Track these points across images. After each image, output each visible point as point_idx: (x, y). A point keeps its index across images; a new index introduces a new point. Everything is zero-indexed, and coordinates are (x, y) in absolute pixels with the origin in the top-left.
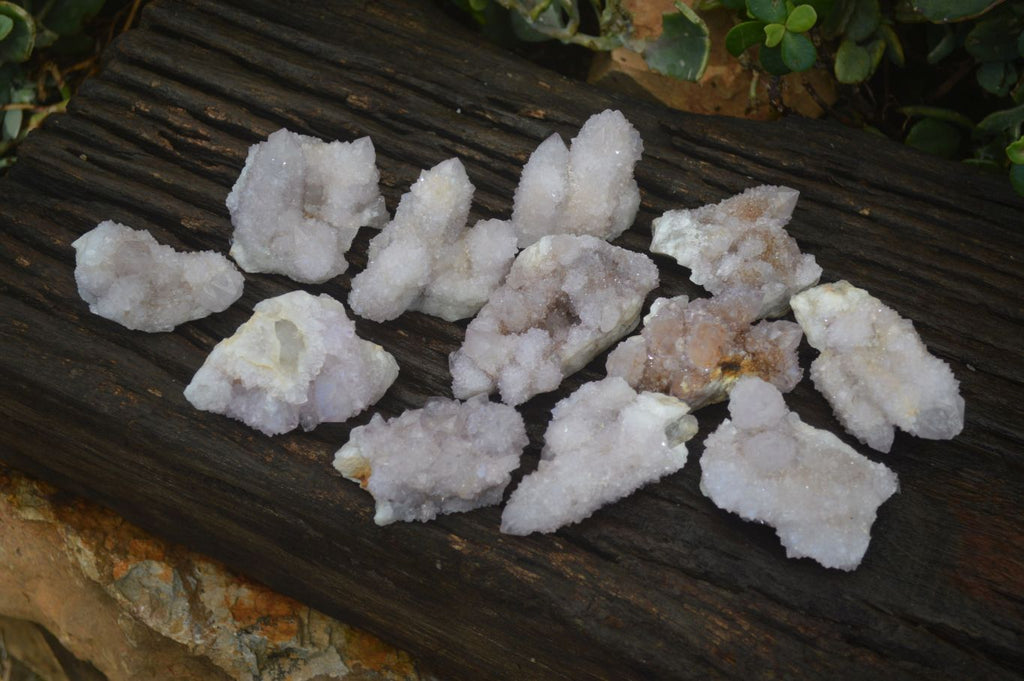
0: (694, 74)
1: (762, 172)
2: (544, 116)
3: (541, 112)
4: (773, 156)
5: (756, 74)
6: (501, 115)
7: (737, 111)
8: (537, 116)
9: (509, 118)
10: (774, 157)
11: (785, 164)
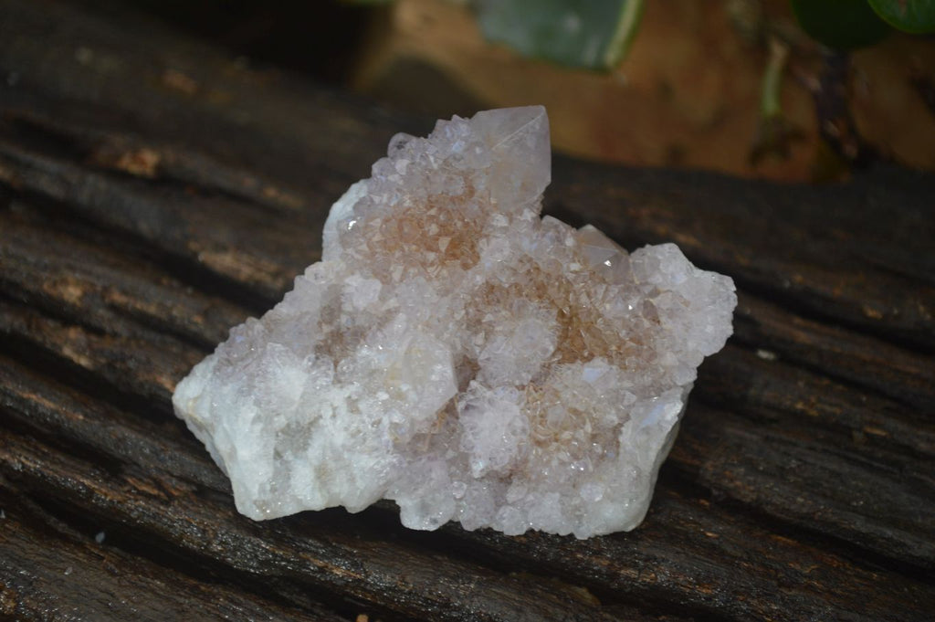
0: (602, 49)
1: (803, 337)
2: (159, 168)
3: (150, 158)
4: (838, 289)
5: (778, 52)
6: (29, 166)
7: (727, 157)
8: (134, 168)
9: (49, 175)
10: (837, 292)
11: (871, 313)
